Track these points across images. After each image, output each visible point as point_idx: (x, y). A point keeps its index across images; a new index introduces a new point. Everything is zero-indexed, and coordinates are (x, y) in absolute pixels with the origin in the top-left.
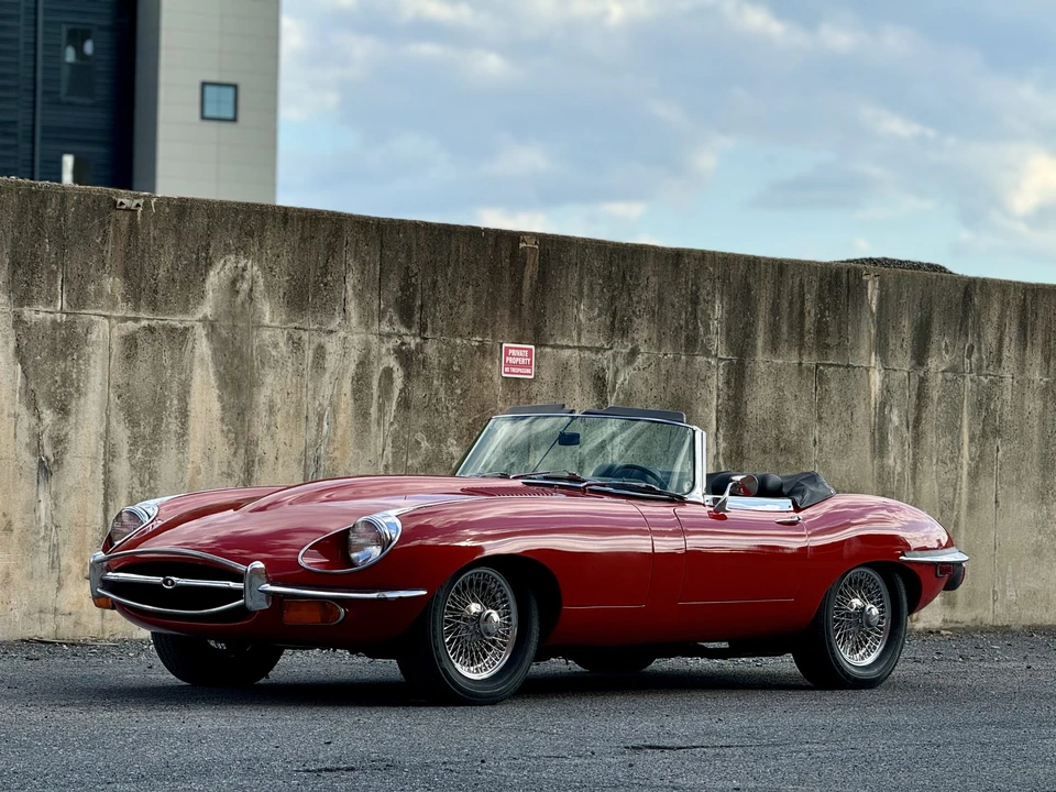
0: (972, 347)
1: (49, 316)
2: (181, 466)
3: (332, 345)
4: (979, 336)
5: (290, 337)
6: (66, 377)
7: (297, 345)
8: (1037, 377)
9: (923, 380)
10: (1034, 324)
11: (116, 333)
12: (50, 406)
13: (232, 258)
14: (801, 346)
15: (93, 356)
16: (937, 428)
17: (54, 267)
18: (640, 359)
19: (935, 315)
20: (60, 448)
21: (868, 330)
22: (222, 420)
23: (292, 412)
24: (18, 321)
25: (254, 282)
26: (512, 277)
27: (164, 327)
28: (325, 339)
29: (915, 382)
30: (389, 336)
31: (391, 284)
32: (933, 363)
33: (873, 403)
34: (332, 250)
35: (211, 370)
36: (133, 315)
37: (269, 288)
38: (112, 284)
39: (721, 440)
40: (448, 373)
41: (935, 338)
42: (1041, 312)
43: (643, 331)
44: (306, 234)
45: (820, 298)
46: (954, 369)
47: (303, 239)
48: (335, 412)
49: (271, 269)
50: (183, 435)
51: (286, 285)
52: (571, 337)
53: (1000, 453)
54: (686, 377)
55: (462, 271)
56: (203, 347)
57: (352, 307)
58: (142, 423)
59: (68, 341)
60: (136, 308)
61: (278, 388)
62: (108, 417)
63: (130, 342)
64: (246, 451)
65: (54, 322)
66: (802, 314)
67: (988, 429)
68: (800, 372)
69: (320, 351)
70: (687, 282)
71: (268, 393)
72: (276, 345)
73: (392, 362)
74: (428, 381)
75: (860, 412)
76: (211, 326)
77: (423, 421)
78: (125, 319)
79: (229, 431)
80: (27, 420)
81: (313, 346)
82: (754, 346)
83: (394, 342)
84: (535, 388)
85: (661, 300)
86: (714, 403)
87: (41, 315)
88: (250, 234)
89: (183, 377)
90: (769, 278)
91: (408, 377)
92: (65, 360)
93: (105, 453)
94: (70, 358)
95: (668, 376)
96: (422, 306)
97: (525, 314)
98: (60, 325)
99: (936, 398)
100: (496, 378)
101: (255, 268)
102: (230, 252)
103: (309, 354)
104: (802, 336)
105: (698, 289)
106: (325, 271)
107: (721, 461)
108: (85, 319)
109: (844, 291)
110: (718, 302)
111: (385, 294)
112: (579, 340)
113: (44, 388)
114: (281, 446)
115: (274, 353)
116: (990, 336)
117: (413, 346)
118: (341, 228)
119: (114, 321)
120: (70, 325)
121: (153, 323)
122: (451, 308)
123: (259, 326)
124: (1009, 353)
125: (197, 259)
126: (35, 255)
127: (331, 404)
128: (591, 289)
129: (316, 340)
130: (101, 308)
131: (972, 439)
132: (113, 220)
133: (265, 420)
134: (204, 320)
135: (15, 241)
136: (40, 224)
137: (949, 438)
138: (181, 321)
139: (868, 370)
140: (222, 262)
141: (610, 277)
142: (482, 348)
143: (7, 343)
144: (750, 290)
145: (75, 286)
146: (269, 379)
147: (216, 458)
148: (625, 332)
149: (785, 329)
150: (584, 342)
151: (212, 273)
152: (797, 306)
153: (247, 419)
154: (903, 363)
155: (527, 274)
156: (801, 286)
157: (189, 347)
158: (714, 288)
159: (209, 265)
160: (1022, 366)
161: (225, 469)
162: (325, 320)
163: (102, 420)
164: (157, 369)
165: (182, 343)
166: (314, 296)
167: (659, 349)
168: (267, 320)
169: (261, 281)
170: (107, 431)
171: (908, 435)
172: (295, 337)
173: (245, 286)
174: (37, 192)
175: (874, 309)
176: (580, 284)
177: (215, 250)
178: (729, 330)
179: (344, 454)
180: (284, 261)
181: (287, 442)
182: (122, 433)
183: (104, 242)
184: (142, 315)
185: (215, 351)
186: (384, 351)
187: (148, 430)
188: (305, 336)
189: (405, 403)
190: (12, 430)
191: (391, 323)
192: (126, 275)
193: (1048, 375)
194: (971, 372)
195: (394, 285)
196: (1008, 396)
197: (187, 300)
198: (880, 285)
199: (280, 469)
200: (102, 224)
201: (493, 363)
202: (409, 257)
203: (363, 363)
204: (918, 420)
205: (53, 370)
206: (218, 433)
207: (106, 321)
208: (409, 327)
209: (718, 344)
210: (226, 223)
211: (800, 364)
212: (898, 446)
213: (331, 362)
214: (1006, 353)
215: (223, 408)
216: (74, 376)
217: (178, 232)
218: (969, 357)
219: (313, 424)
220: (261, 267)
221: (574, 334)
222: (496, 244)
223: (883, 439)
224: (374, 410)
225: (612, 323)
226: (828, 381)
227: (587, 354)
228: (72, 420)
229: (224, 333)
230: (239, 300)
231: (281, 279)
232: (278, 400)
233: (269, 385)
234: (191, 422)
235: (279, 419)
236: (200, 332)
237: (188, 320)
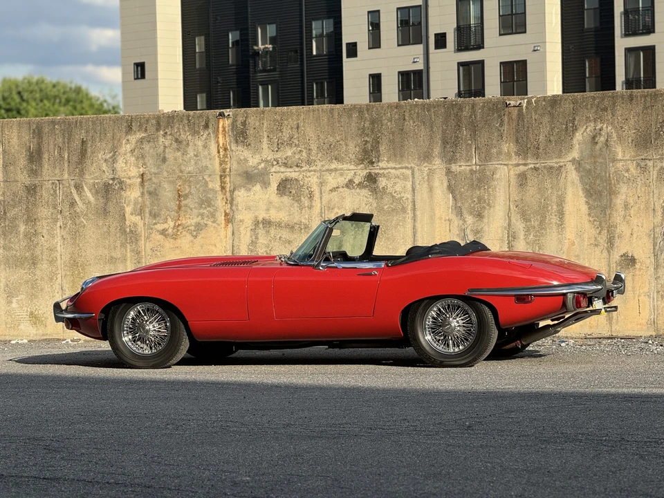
1: (468, 168)
2: (560, 242)
5: (638, 165)
6: (480, 199)
7: (644, 169)
11: (512, 173)
12: (471, 213)
13: (592, 124)
15: (498, 187)
17: (470, 142)
20: (478, 236)
22: (589, 215)
23: (642, 207)
24: (449, 172)
25: (609, 136)
27: (545, 167)
35: (580, 189)
36: (523, 162)
37: (619, 137)
38: (508, 146)
44: (648, 105)
47: (646, 108)
49: (622, 128)
50: (561, 225)
51: (633, 135)
56: (572, 175)
58: (532, 220)
59: (481, 180)
60: (525, 158)
61: (631, 194)
62: (509, 218)
63: (522, 178)
64: (608, 231)
65: (471, 170)
69: (662, 171)
71: (624, 197)
72: (627, 171)
76: (578, 164)
78: (518, 165)
79: (595, 220)
80: (456, 222)
81: (656, 169)
87: (463, 168)
88: (605, 109)
89: (560, 193)
92: (480, 189)
93: (508, 237)
94: (483, 188)
98: (476, 172)
101: (609, 128)
102: (590, 121)
103: (654, 173)
108: (492, 167)
113: (467, 205)
114: (635, 228)
115: (626, 175)
119: (511, 167)
120: (482, 171)
121: (537, 166)
123: (614, 160)
125: (567, 128)
126: (457, 137)
129: (659, 165)
130: (502, 160)
132: (507, 113)
133: (622, 213)
134: (573, 161)
135: (444, 132)
136: (460, 121)
138: (557, 163)
140: (585, 127)
143: (442, 184)
145: (483, 150)
146: (623, 189)
147: (586, 236)
151: (577, 134)
153: (607, 213)
157: (564, 176)
159: (575, 129)
161: (592, 242)
163: (505, 219)
164: (541, 190)
165: (558, 175)
166: (655, 139)
168: (620, 156)
169: (614, 135)
170: (509, 225)
172: (643, 164)
173: (603, 139)
174: (456, 104)
177: (579, 121)
180: (632, 122)
181: (639, 224)
182: (519, 226)
183: (501, 125)
184: (529, 161)
185: (581, 178)
187: (537, 223)
188: (650, 164)
190: (448, 228)
192: (517, 141)
197: (561, 150)
199: (635, 241)
200: (500, 116)
205: (472, 196)
206: (586, 222)
207: (505, 167)
210: (587, 105)
215: (589, 208)
216: (486, 198)
217: (551, 114)
220: (614, 127)
228: (485, 220)
229: (588, 167)
230: (598, 147)
231: (630, 133)
232: (631, 201)
233: (624, 193)
234: (567, 217)
235: (632, 212)
236: (571, 167)
237: (562, 161)
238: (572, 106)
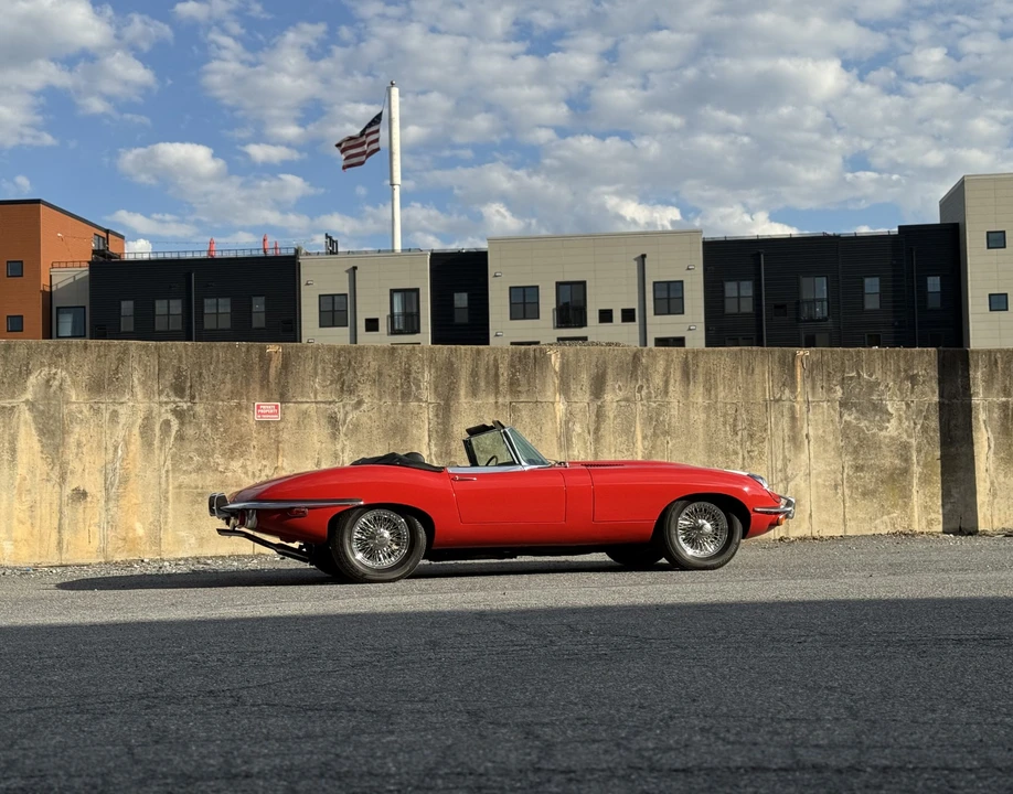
0: (642, 387)
3: (122, 410)
4: (647, 380)
5: (91, 407)
7: (97, 412)
8: (700, 400)
9: (600, 408)
10: (695, 373)
13: (47, 369)
14: (497, 393)
16: (614, 432)
18: (365, 407)
19: (609, 371)
21: (553, 382)
22: (42, 452)
23: (94, 446)
25: (63, 380)
26: (261, 368)
28: (117, 407)
29: (594, 407)
30: (166, 403)
31: (167, 376)
32: (608, 397)
33: (558, 420)
34: (121, 360)
35: (33, 428)
37: (73, 382)
39: (433, 447)
40: (213, 420)
41: (610, 382)
42: (701, 364)
43: (366, 391)
44: (102, 353)
45: (512, 365)
46: (627, 400)
47: (99, 356)
48: (127, 444)
49: (76, 373)
50: (13, 461)
51: (87, 380)
52: (309, 397)
53: (670, 445)
54: (402, 414)
55: (221, 366)
56: (27, 415)
57: (139, 390)
61: (84, 434)
64: (61, 467)
66: (497, 375)
67: (658, 432)
68: (497, 407)
69: (115, 414)
70: (400, 363)
71: (77, 436)
72: (81, 412)
73: (170, 417)
74: (198, 426)
75: (548, 427)
76: (32, 405)
77: (194, 446)
79: (47, 457)
81: (109, 411)
82: (458, 395)
83: (172, 406)
84: (282, 425)
85: (380, 374)
86: (427, 426)
88: (60, 356)
89: (12, 431)
90: (468, 356)
91: (182, 424)
95: (388, 414)
96: (191, 387)
97: (273, 386)
99: (611, 415)
100: (251, 422)
101: (64, 373)
102: (45, 366)
103: (107, 416)
104: (497, 387)
105: (410, 366)
106: (117, 371)
107: (433, 457)
109: (531, 361)
110: (426, 373)
111: (162, 381)
112: (316, 398)
114: (87, 465)
115: (80, 416)
116: (658, 380)
117: (185, 407)
118: (128, 349)
122: (214, 386)
123: (68, 403)
124: (675, 389)
125: (20, 371)
127: (124, 440)
128: (324, 370)
129: (111, 408)
131: (644, 438)
133: (75, 451)
134: (27, 402)
137: (625, 438)
138: (9, 403)
139: (553, 403)
140: (39, 371)
141: (339, 363)
142: (239, 406)
144: (452, 365)
146: (77, 429)
147: (38, 472)
148: (351, 392)
149: (483, 384)
150: (319, 399)
151: (31, 377)
152: (492, 372)
153: (60, 451)
154: (583, 398)
155: (273, 365)
156: (496, 360)
157: (17, 415)
158: (423, 365)
159: (29, 373)
160: (686, 395)
161: (45, 477)
162: (117, 397)
165: (10, 414)
166: (109, 385)
167: (380, 400)
168: (74, 399)
169: (68, 379)
171: (590, 438)
172: (96, 407)
173: (57, 383)
175: (557, 369)
176: (315, 369)
177: (34, 365)
178: (436, 387)
179: (135, 467)
180: (86, 368)
181: (92, 461)
185: (35, 417)
186: (163, 411)
188: (103, 406)
189: (181, 437)
191: (168, 396)
193: (710, 399)
194: (642, 400)
195: (169, 377)
196: (675, 412)
197: (14, 392)
198: (562, 355)
199: (86, 476)
201: (248, 413)
202: (180, 361)
203: (148, 418)
204: (597, 430)
206: (39, 459)
208: (182, 397)
209: (427, 395)
210: (41, 351)
211: (496, 402)
212: (581, 444)
213: (122, 420)
214: (671, 388)
215: (42, 446)
218: (639, 391)
219: (111, 451)
220: (68, 372)
221: (312, 395)
222: (248, 351)
223: (569, 440)
224: (156, 443)
225: (342, 388)
226: (520, 411)
227: (322, 405)
229: (41, 408)
230: (52, 390)
231: (84, 378)
232: (84, 440)
233: (77, 433)
234: (19, 454)
235: (85, 450)
236: (24, 407)
237: (15, 402)
238: (26, 351)
